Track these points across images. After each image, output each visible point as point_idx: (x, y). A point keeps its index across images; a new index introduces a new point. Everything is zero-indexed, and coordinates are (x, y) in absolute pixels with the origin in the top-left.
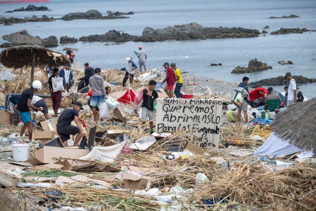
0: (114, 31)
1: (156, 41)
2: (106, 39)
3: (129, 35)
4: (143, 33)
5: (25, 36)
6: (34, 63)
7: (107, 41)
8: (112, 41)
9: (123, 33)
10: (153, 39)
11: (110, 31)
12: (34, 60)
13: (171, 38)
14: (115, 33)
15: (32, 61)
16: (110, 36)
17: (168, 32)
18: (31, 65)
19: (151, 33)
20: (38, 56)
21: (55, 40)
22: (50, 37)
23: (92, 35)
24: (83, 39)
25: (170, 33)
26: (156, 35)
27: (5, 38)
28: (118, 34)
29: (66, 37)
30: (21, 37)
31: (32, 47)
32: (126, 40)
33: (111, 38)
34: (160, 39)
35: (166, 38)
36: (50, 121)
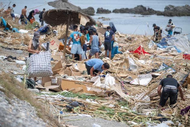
0: (142, 6)
1: (175, 16)
2: (134, 12)
3: (153, 10)
4: (165, 9)
5: (66, 3)
6: (68, 23)
7: (135, 13)
8: (139, 14)
9: (149, 9)
10: (172, 14)
11: (138, 6)
12: (69, 20)
13: (188, 14)
14: (141, 8)
15: (67, 21)
16: (138, 10)
17: (186, 10)
18: (67, 24)
19: (171, 9)
20: (73, 17)
21: (93, 10)
22: (89, 8)
23: (123, 8)
24: (115, 11)
25: (187, 10)
26: (176, 11)
27: (50, 4)
28: (145, 8)
29: (102, 8)
30: (62, 4)
31: (68, 10)
32: (151, 14)
33: (139, 11)
34: (178, 15)
35: (184, 14)
36: (77, 65)
